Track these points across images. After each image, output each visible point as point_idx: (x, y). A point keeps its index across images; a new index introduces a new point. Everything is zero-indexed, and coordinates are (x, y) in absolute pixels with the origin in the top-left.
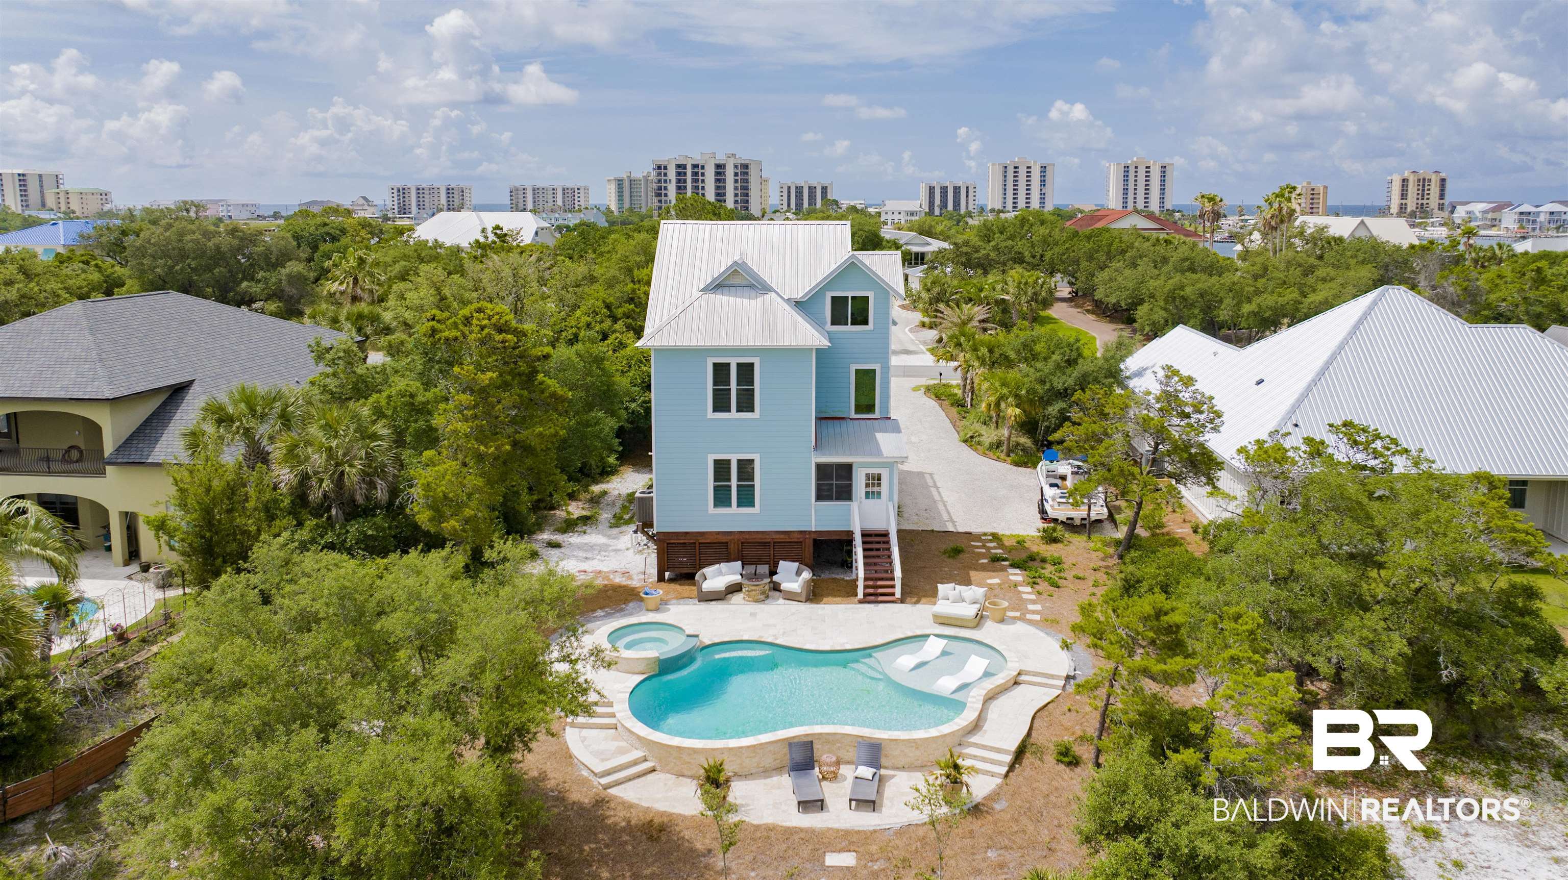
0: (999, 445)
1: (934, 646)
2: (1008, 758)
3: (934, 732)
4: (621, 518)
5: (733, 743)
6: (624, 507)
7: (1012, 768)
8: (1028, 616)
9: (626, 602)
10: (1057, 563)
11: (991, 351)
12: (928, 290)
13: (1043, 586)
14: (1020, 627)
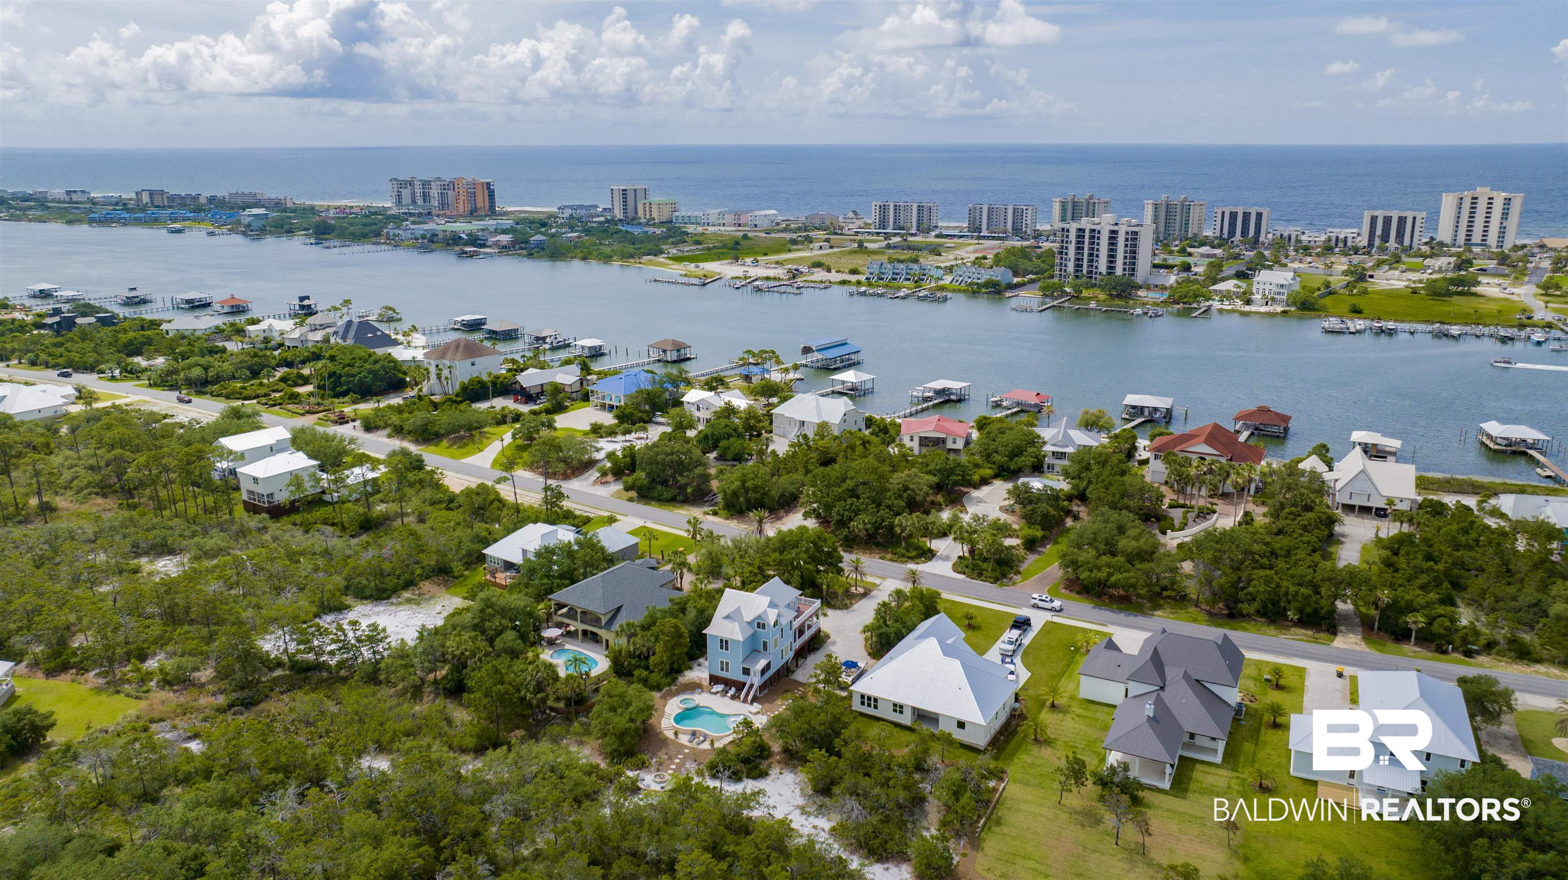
9: (694, 689)
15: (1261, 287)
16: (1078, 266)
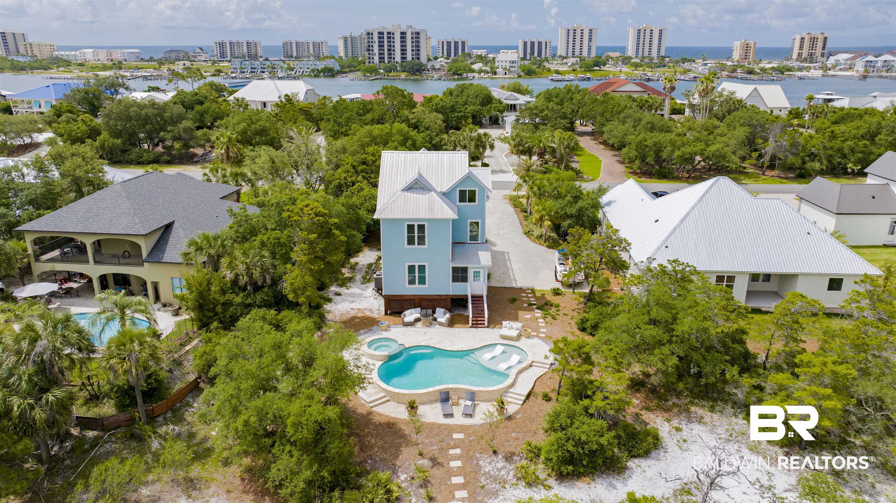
0: (541, 236)
1: (499, 349)
2: (523, 398)
3: (495, 388)
4: (366, 278)
5: (419, 391)
6: (367, 272)
7: (525, 402)
8: (540, 335)
9: (372, 325)
10: (557, 306)
11: (539, 189)
12: (514, 140)
13: (549, 319)
14: (536, 341)
15: (500, 64)
16: (381, 59)
